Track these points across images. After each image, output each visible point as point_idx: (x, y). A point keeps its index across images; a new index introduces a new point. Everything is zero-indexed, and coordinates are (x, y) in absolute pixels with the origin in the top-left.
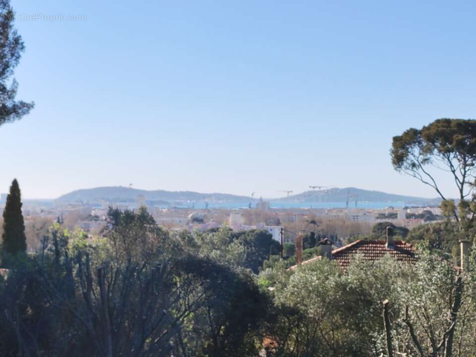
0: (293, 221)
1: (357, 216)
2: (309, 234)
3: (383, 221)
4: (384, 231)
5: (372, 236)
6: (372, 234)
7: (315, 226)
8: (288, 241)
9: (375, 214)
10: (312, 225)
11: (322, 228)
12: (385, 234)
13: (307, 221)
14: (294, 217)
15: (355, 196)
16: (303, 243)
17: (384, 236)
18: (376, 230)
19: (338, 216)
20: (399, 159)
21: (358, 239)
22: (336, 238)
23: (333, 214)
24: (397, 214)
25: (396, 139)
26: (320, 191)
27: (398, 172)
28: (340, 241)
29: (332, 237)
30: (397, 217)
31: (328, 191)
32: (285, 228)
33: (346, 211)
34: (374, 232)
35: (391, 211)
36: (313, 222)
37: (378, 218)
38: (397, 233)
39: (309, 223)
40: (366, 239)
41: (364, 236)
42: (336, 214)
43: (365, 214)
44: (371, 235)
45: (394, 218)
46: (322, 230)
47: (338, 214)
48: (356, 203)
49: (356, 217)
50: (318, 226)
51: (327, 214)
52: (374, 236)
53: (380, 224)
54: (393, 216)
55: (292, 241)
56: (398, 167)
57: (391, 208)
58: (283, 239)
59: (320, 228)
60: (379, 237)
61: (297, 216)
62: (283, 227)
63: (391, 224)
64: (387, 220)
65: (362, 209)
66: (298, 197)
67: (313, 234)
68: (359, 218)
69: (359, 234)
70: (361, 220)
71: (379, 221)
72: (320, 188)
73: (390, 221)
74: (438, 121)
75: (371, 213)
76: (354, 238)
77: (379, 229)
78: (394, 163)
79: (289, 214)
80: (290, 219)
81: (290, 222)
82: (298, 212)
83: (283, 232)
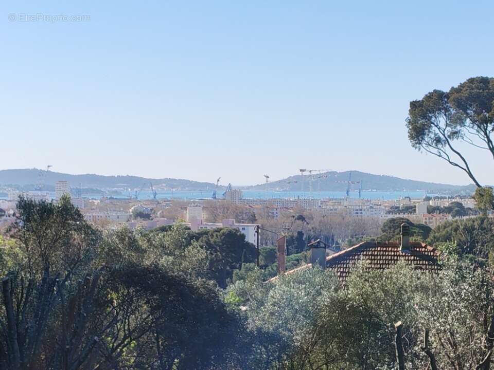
0: (273, 217)
1: (361, 210)
2: (296, 234)
3: (397, 216)
4: (397, 231)
5: (381, 238)
6: (380, 234)
7: (303, 223)
8: (266, 244)
9: (385, 207)
10: (300, 222)
11: (313, 226)
12: (398, 234)
13: (294, 217)
14: (275, 211)
15: (358, 182)
16: (287, 247)
17: (398, 236)
18: (387, 228)
19: (336, 210)
20: (418, 133)
21: (361, 241)
22: (333, 240)
23: (328, 207)
24: (415, 207)
25: (414, 105)
26: (310, 175)
27: (417, 149)
28: (337, 243)
29: (327, 239)
30: (415, 210)
31: (320, 176)
32: (262, 225)
33: (346, 203)
34: (384, 231)
35: (407, 203)
36: (301, 218)
37: (389, 212)
38: (415, 232)
39: (295, 219)
40: (374, 240)
41: (371, 236)
42: (332, 208)
43: (371, 207)
44: (379, 236)
45: (411, 213)
46: (313, 228)
47: (336, 207)
48: (359, 192)
49: (359, 212)
50: (308, 224)
51: (320, 206)
52: (383, 237)
53: (393, 220)
54: (410, 210)
55: (273, 244)
56: (417, 143)
57: (408, 199)
58: (260, 241)
59: (310, 226)
60: (390, 238)
61: (279, 210)
62: (260, 225)
63: (408, 220)
64: (401, 216)
65: (368, 201)
66: (280, 183)
67: (300, 234)
68: (364, 213)
69: (363, 234)
70: (366, 215)
71: (391, 216)
72: (310, 171)
73: (406, 216)
74: (471, 81)
75: (380, 205)
76: (357, 239)
77: (390, 228)
78: (411, 137)
79: (268, 207)
80: (270, 214)
81: (270, 218)
82: (281, 205)
83: (260, 231)
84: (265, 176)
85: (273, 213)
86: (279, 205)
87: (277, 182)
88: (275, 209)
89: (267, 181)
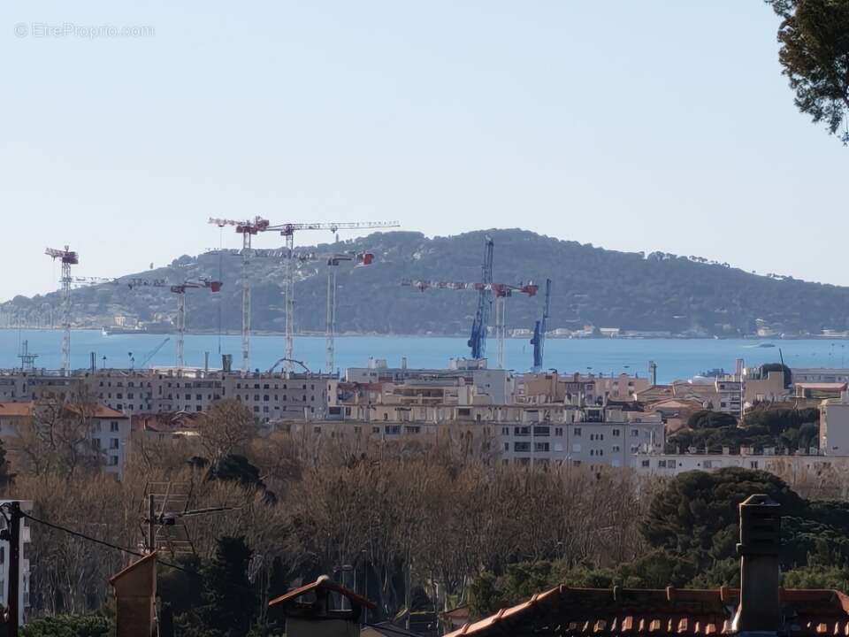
0: (96, 464)
1: (542, 430)
2: (209, 553)
3: (724, 461)
4: (721, 538)
5: (640, 571)
6: (640, 551)
7: (249, 498)
8: (60, 603)
9: (666, 415)
10: (229, 490)
11: (299, 509)
12: (728, 552)
13: (200, 462)
14: (105, 435)
15: (530, 291)
16: (165, 615)
17: (725, 564)
18: (670, 524)
19: (415, 428)
21: (542, 586)
22: (398, 582)
23: (376, 415)
24: (814, 415)
26: (287, 253)
27: (824, 124)
28: (421, 600)
29: (368, 572)
30: (813, 436)
31: (337, 256)
32: (40, 507)
33: (466, 396)
34: (655, 538)
35: (771, 393)
36: (240, 469)
37: (680, 444)
38: (811, 546)
39: (211, 476)
40: (608, 582)
41: (591, 566)
42: (394, 417)
43: (594, 418)
44: (632, 562)
45: (792, 446)
46: (297, 522)
47: (415, 415)
48: (536, 341)
49: (532, 439)
50: (272, 497)
51: (334, 411)
52: (652, 569)
53: (699, 485)
54: (790, 433)
55: (92, 601)
56: (822, 93)
57: (781, 375)
58: (23, 588)
59: (283, 513)
60: (689, 572)
61: (125, 427)
62: (26, 506)
63: (777, 482)
64: (744, 460)
65: (576, 384)
66: (130, 290)
67: (234, 550)
68: (557, 446)
69: (551, 555)
70: (567, 452)
71: (690, 463)
72: (289, 231)
73: (766, 462)
75: (638, 407)
76: (522, 576)
77: (688, 522)
78: (796, 60)
79: (69, 414)
80: (80, 447)
81: (78, 469)
82: (137, 402)
83: (25, 535)
84: (55, 254)
85: (96, 443)
86: (125, 401)
87: (116, 282)
88: (106, 425)
89: (67, 280)
